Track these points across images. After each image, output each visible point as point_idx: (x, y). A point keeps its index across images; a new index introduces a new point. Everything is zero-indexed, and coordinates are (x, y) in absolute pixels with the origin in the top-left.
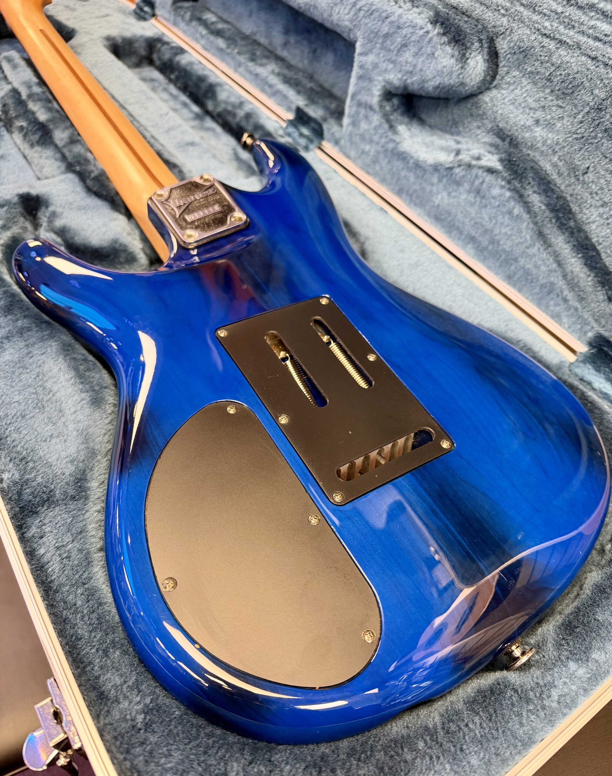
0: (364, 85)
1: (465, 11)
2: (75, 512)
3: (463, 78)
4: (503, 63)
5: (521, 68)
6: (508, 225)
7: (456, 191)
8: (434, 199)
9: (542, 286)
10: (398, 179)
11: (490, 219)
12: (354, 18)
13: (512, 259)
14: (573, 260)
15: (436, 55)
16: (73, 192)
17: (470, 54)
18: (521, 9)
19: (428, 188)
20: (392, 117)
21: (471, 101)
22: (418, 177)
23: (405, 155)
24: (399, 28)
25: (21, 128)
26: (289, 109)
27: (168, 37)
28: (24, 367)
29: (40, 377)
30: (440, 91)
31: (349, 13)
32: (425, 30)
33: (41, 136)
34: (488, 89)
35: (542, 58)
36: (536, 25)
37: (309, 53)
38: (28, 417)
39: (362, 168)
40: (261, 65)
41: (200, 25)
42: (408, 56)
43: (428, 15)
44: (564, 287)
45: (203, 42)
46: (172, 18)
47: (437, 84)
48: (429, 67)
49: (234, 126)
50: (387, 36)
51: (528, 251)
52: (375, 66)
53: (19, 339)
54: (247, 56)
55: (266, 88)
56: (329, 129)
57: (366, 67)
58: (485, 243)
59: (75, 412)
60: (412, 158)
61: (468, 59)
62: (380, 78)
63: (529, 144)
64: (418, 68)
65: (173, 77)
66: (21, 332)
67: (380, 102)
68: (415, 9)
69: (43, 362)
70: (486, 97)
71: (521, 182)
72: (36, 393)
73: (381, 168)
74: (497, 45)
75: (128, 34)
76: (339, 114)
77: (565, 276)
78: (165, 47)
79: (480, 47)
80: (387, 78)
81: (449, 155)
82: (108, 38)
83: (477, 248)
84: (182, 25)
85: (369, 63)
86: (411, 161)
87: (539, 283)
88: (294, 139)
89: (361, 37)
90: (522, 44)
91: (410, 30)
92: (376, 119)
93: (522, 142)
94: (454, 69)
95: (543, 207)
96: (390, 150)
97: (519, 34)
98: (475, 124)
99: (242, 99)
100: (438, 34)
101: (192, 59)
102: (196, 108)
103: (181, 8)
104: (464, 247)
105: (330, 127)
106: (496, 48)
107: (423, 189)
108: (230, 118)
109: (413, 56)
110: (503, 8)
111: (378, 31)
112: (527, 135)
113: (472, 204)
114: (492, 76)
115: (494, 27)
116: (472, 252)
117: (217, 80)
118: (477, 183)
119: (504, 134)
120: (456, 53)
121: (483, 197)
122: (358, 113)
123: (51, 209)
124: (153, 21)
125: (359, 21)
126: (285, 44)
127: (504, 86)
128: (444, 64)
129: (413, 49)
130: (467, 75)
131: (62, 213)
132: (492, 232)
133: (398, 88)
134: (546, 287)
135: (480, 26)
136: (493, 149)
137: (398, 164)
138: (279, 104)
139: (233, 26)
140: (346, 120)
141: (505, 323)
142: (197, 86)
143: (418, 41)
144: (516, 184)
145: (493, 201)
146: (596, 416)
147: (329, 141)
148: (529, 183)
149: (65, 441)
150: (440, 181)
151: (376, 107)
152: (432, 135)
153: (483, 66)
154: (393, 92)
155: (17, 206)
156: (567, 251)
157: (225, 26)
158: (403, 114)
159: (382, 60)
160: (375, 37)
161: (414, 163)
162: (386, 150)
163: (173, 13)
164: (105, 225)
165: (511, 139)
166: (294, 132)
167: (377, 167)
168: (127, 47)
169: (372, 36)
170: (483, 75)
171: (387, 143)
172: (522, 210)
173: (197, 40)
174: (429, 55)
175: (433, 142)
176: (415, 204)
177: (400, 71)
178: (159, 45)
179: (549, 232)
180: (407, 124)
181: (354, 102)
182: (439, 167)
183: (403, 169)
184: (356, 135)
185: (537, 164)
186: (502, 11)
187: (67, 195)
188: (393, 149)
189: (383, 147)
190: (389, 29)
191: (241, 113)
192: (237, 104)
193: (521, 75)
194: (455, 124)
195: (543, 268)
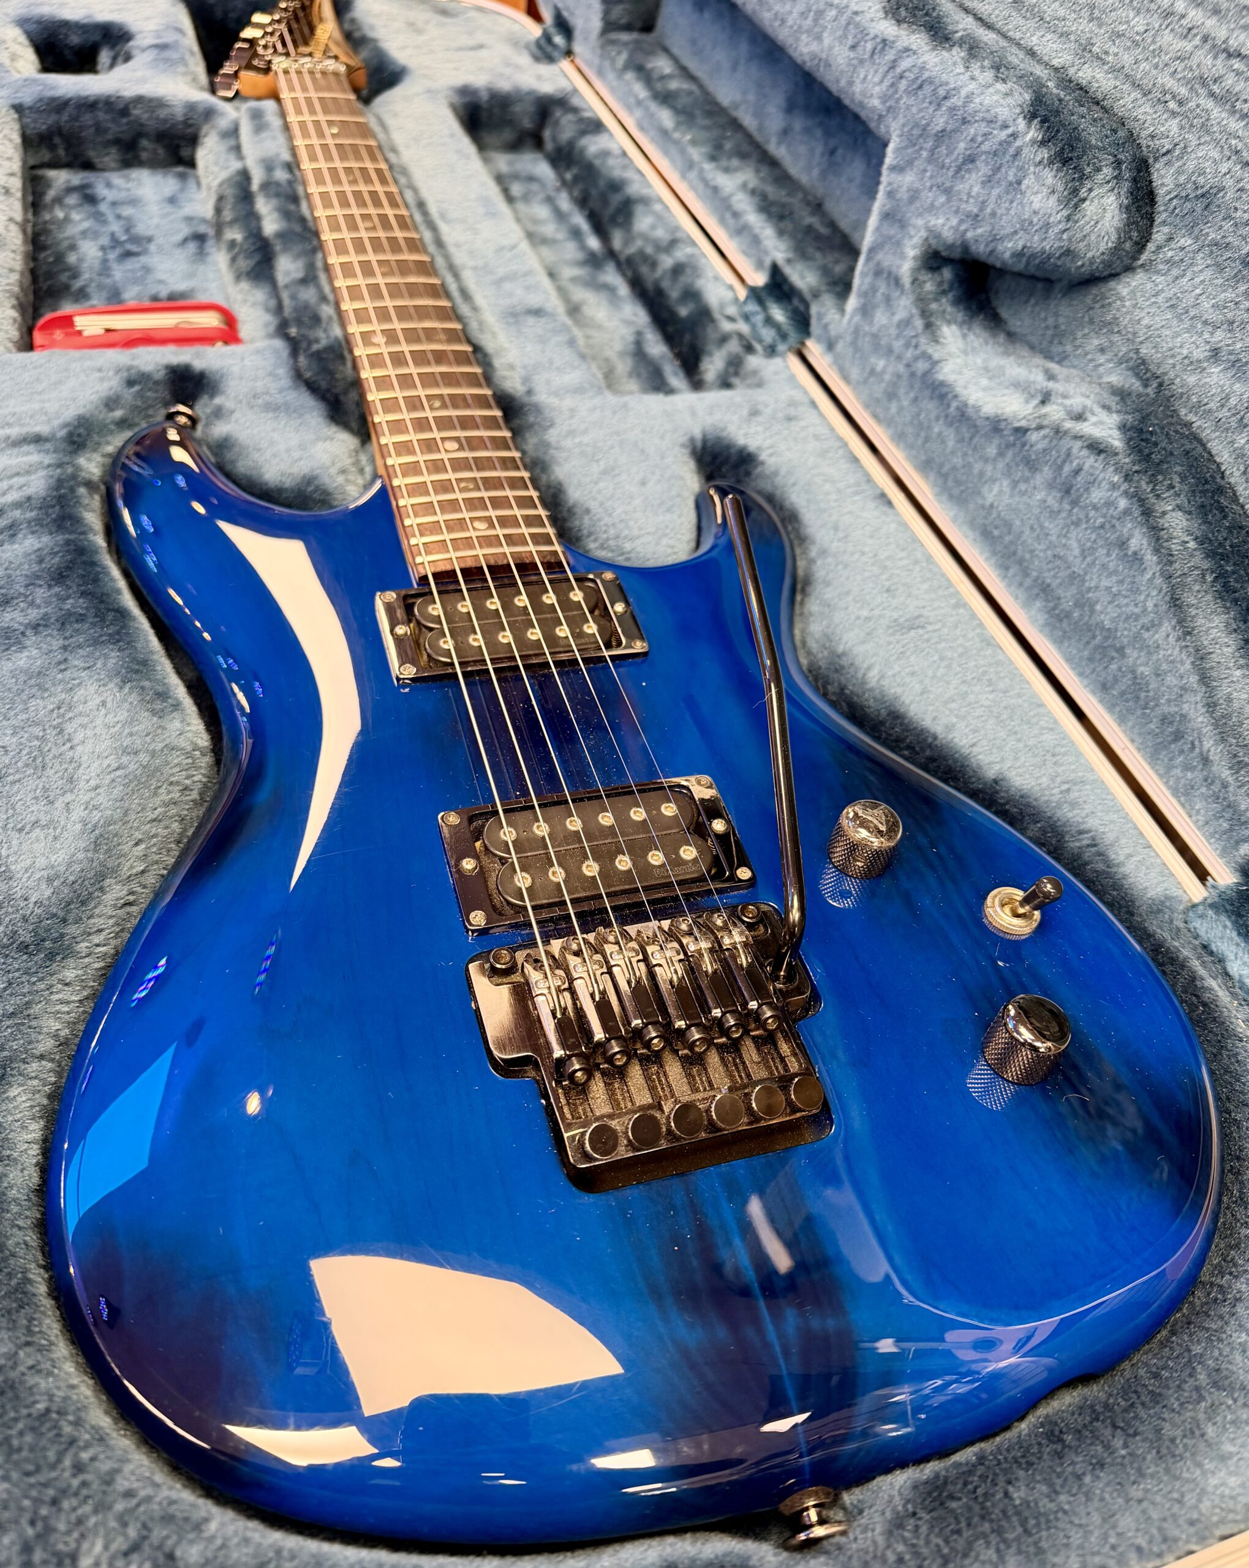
0: (892, 232)
1: (1100, 97)
2: (17, 974)
3: (1070, 239)
4: (1164, 216)
5: (1196, 230)
6: (1115, 572)
7: (1026, 480)
8: (985, 490)
9: (1165, 720)
10: (927, 439)
11: (1083, 554)
12: (890, 92)
13: (1112, 646)
14: (1238, 673)
15: (1023, 187)
16: (270, 374)
17: (1090, 190)
18: (1209, 104)
19: (977, 467)
20: (934, 306)
21: (1095, 291)
22: (962, 440)
23: (944, 390)
24: (964, 121)
25: (232, 244)
26: (759, 265)
27: (582, 98)
28: (42, 688)
29: (62, 711)
30: (1028, 263)
31: (882, 81)
32: (1010, 131)
33: (259, 263)
34: (1129, 269)
35: (1239, 214)
36: (1234, 142)
37: (823, 155)
38: (10, 779)
39: (867, 406)
40: (727, 170)
41: (639, 79)
42: (972, 183)
43: (1020, 100)
44: (1207, 730)
45: (639, 113)
46: (597, 61)
47: (1020, 247)
48: (1008, 210)
49: (650, 286)
50: (942, 136)
51: (1146, 635)
52: (914, 195)
53: (55, 633)
54: (705, 149)
55: (728, 216)
56: (820, 316)
57: (898, 196)
58: (1067, 604)
59: (97, 788)
60: (956, 396)
61: (1084, 200)
62: (920, 222)
63: (1194, 399)
64: (989, 210)
65: (568, 176)
66: (64, 621)
67: (916, 270)
68: (1000, 86)
69: (80, 684)
70: (1126, 288)
71: (1152, 480)
72: (43, 739)
73: (901, 409)
74: (1155, 176)
75: (504, 85)
76: (842, 287)
77: (1211, 706)
78: (570, 117)
79: (1116, 177)
80: (932, 223)
81: (1027, 402)
82: (464, 91)
83: (1050, 612)
84: (611, 76)
85: (904, 189)
86: (954, 404)
87: (1158, 711)
88: (754, 327)
89: (898, 132)
90: (1201, 180)
91: (983, 128)
92: (905, 305)
93: (1182, 394)
94: (1052, 219)
95: (1192, 545)
96: (919, 374)
97: (1198, 158)
98: (1096, 342)
99: (679, 235)
100: (1033, 142)
101: (613, 147)
102: (594, 243)
103: (613, 42)
104: (1027, 605)
105: (823, 310)
106: (1151, 182)
107: (968, 466)
108: (644, 270)
109: (983, 183)
110: (1174, 97)
111: (928, 125)
112: (1192, 380)
113: (1053, 514)
114: (1137, 243)
115: (1152, 137)
116: (1042, 618)
117: (645, 191)
118: (1067, 469)
119: (1147, 370)
120: (1060, 187)
121: (1075, 503)
122: (874, 289)
123: (217, 401)
124: (565, 64)
125: (898, 101)
126: (785, 132)
127: (1161, 267)
128: (1036, 206)
129: (983, 168)
130: (1079, 236)
131: (232, 412)
132: (1083, 581)
133: (951, 247)
134: (1171, 723)
135: (1121, 133)
136: (1112, 401)
137: (930, 407)
138: (745, 253)
139: (701, 87)
140: (852, 302)
141: (1065, 787)
142: (604, 199)
143: (995, 154)
144: (1143, 484)
145: (1092, 513)
146: (1210, 1037)
147: (819, 340)
148: (1171, 487)
149: (55, 838)
150: (1001, 454)
151: (906, 281)
152: (1006, 354)
153: (1116, 218)
154: (944, 254)
155: (161, 388)
156: (1230, 650)
157: (686, 86)
158: (957, 302)
159: (928, 184)
160: (921, 136)
161: (958, 408)
162: (913, 375)
163: (599, 51)
164: (302, 447)
165: (1161, 385)
166: (757, 313)
167: (894, 408)
168: (496, 110)
169: (916, 132)
170: (1114, 237)
171: (916, 359)
172: (1145, 542)
173: (629, 108)
174: (1011, 184)
175: (1001, 368)
176: (951, 497)
177: (957, 212)
178: (558, 113)
179: (1192, 600)
180: (961, 325)
181: (871, 264)
182: (1003, 425)
183: (937, 419)
184: (866, 334)
185: (1204, 446)
186: (1172, 105)
187: (255, 379)
188: (926, 374)
189: (908, 366)
190: (947, 123)
191: (667, 262)
192: (665, 243)
193: (1195, 247)
194: (1059, 335)
195: (1171, 680)
